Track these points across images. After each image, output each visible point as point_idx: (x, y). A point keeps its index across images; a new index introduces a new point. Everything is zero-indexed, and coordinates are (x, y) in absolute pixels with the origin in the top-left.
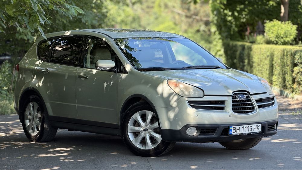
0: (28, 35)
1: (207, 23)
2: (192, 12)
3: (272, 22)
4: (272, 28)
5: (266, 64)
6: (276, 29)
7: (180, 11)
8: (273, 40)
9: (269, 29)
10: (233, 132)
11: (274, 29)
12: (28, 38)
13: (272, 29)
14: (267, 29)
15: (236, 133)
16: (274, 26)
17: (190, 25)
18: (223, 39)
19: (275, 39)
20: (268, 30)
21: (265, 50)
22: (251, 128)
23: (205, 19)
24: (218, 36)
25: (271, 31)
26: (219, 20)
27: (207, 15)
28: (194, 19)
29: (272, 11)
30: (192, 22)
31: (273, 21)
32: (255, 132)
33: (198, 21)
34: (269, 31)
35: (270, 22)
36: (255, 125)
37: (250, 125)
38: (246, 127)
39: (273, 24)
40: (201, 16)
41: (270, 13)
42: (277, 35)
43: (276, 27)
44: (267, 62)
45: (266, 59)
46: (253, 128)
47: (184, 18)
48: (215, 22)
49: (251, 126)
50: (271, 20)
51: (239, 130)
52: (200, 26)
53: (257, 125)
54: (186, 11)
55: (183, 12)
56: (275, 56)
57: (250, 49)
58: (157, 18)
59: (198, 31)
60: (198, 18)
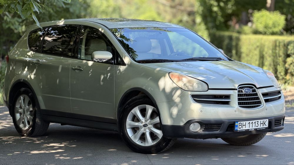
10: (239, 128)
15: (242, 129)
22: (258, 124)
32: (261, 128)
36: (262, 121)
37: (256, 121)
38: (252, 123)
46: (259, 123)
49: (258, 122)
51: (245, 125)
53: (263, 120)
59: (181, 21)
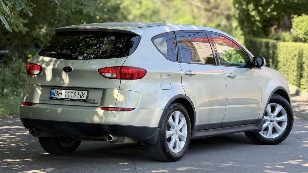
0: (20, 26)
1: (228, 18)
2: (212, 5)
3: (300, 17)
4: (300, 23)
5: (293, 65)
6: (305, 25)
7: (199, 4)
8: (301, 37)
9: (297, 25)
11: (303, 25)
12: (20, 30)
13: (300, 25)
14: (294, 24)
16: (302, 21)
17: (210, 20)
18: (245, 34)
19: (303, 36)
20: (295, 26)
21: (291, 49)
23: (226, 13)
24: (239, 32)
25: (299, 27)
26: (241, 14)
27: (228, 9)
28: (214, 13)
29: (300, 5)
30: (212, 16)
31: (302, 16)
33: (218, 15)
34: (297, 27)
35: (298, 17)
39: (302, 19)
40: (221, 10)
41: (298, 7)
42: (306, 31)
43: (305, 23)
44: (295, 62)
45: (292, 58)
47: (203, 12)
48: (237, 16)
50: (299, 15)
52: (221, 20)
54: (205, 4)
55: (202, 4)
56: (304, 56)
57: (275, 47)
58: (176, 12)
60: (218, 11)
